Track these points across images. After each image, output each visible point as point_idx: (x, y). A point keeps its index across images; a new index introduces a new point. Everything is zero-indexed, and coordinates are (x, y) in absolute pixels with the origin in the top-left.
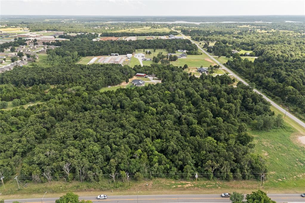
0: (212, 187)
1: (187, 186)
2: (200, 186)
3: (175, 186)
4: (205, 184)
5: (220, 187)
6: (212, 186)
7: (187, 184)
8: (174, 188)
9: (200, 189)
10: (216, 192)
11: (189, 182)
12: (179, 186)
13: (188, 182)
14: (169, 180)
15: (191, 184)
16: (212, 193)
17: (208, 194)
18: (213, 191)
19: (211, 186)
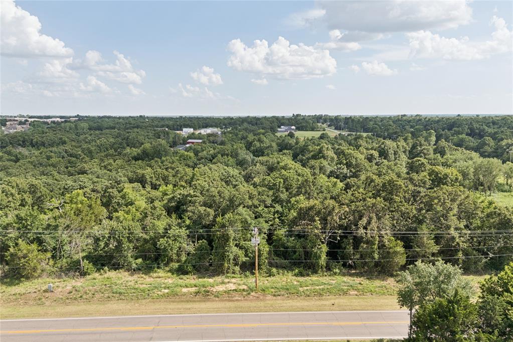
0: (323, 289)
1: (221, 288)
2: (273, 290)
3: (166, 291)
4: (295, 283)
5: (358, 290)
6: (322, 287)
7: (223, 283)
8: (163, 296)
9: (269, 297)
10: (339, 306)
11: (233, 280)
12: (185, 290)
13: (227, 280)
14: (155, 275)
15: (239, 285)
16: (320, 308)
17: (303, 310)
18: (327, 303)
19: (317, 287)
